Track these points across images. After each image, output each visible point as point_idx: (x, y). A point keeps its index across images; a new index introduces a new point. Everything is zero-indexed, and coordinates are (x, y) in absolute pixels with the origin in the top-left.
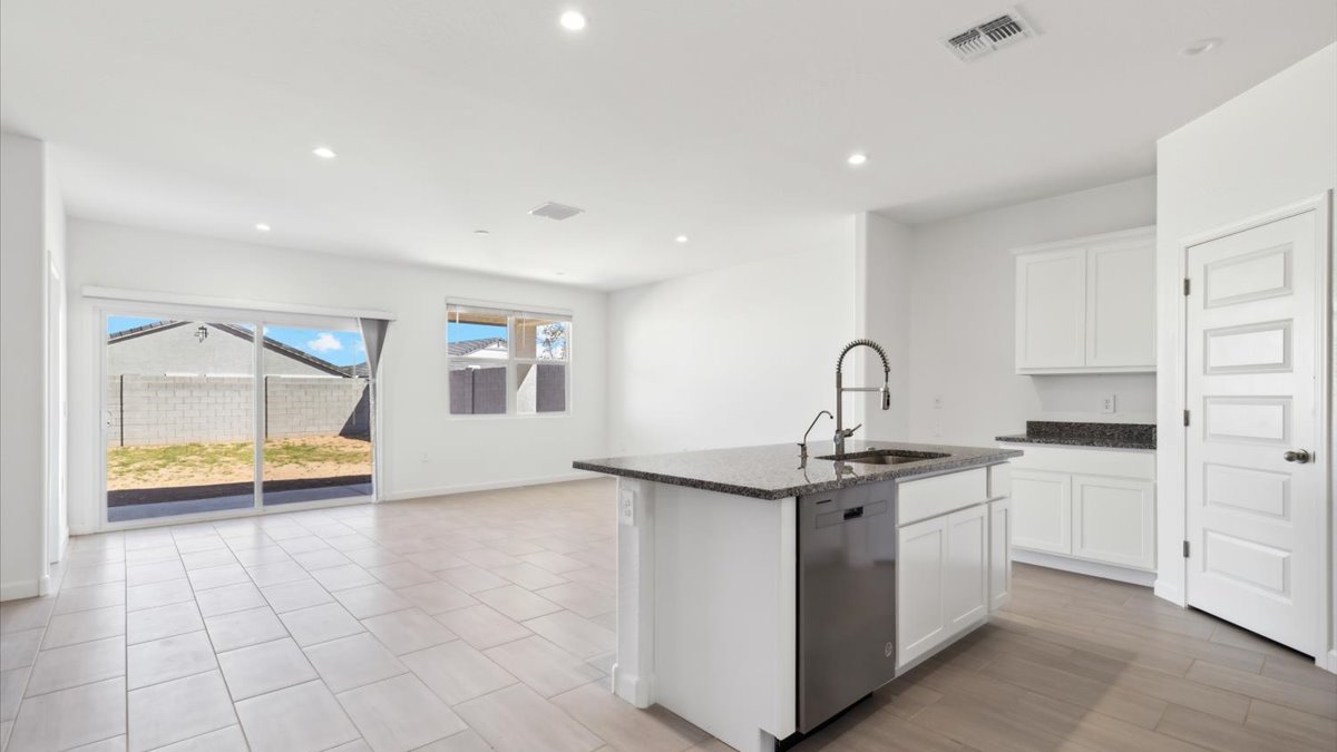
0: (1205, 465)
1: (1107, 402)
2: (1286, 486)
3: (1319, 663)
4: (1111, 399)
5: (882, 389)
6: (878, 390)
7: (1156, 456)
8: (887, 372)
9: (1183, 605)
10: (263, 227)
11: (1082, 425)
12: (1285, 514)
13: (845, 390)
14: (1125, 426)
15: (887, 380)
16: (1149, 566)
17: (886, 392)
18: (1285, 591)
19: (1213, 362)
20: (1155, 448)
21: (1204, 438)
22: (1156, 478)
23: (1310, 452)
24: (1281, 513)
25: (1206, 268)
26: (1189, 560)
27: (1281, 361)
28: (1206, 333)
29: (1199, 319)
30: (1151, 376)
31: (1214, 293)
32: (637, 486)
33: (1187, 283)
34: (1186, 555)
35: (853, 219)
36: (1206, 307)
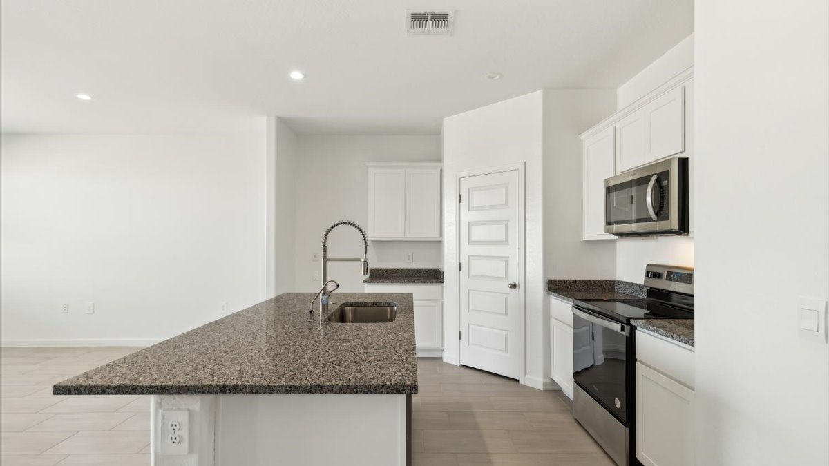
0: (469, 291)
1: (409, 256)
2: (506, 300)
3: (521, 382)
4: (411, 254)
5: (363, 260)
6: (359, 260)
7: (443, 286)
8: (366, 247)
9: (458, 365)
12: (506, 314)
13: (328, 260)
14: (417, 269)
15: (366, 253)
16: (439, 346)
17: (365, 262)
18: (506, 350)
19: (473, 239)
20: (443, 282)
21: (469, 277)
22: (443, 297)
23: (517, 283)
24: (504, 312)
25: (469, 189)
26: (462, 341)
27: (504, 240)
28: (469, 223)
29: (466, 217)
30: (438, 244)
31: (473, 204)
32: (195, 403)
33: (460, 196)
34: (460, 338)
35: (264, 119)
36: (469, 210)
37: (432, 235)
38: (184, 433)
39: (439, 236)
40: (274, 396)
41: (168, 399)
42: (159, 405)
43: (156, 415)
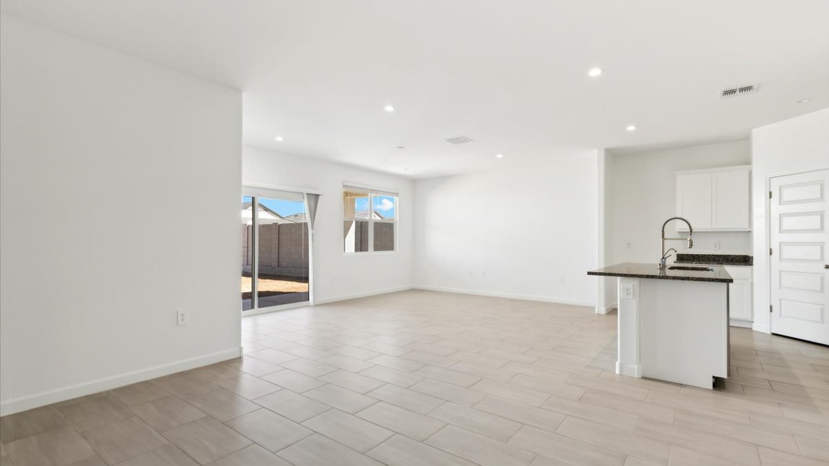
0: (780, 272)
1: (716, 244)
2: (822, 279)
4: (718, 243)
5: (689, 239)
7: (752, 269)
9: (769, 333)
10: (279, 139)
11: (705, 255)
12: (822, 290)
13: (665, 239)
14: (724, 255)
16: (749, 318)
18: (822, 322)
19: (784, 228)
20: (752, 265)
21: (780, 260)
22: (752, 277)
24: (820, 289)
25: (780, 187)
26: (772, 313)
27: (819, 227)
28: (780, 215)
29: (776, 209)
30: (748, 233)
31: (785, 199)
32: (636, 281)
33: (770, 193)
34: (771, 311)
35: (596, 151)
36: (780, 204)
37: (742, 225)
38: (631, 291)
39: (747, 226)
40: (668, 280)
41: (625, 279)
42: (621, 281)
43: (620, 285)
